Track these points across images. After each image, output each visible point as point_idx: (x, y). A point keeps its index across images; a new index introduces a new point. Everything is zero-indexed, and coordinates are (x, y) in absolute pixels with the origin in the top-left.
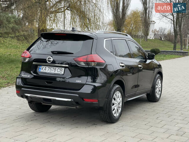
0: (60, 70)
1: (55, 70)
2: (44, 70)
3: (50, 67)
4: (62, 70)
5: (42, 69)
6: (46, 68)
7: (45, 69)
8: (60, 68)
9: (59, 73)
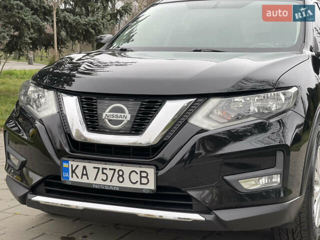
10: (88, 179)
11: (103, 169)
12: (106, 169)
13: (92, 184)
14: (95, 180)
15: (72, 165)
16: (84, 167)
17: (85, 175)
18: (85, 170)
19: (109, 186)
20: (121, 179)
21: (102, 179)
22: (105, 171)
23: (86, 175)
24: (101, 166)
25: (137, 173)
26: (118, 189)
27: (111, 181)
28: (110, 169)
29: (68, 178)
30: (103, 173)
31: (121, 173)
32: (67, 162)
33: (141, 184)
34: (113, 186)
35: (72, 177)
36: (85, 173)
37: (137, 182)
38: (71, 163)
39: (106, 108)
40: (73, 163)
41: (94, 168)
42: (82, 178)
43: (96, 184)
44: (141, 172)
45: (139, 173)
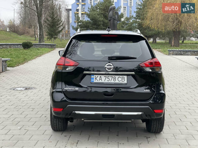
0: (122, 79)
1: (115, 79)
2: (98, 80)
3: (107, 76)
4: (124, 79)
5: (96, 79)
6: (101, 77)
7: (100, 79)
8: (121, 76)
9: (121, 82)
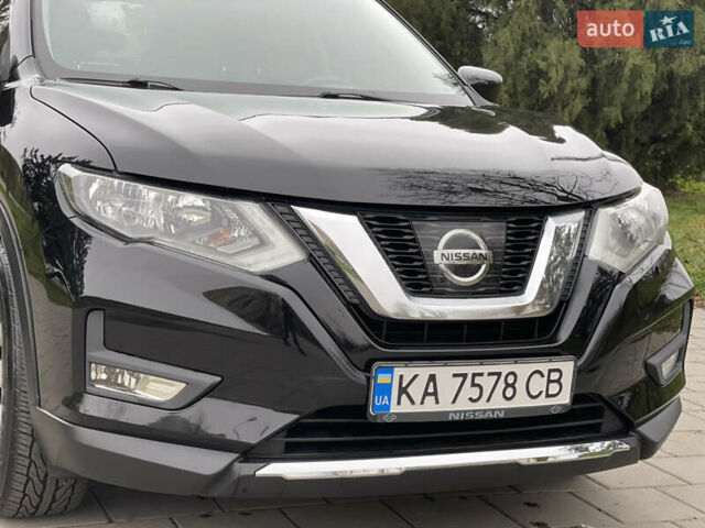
10: (437, 402)
11: (474, 375)
12: (481, 374)
13: (447, 413)
14: (454, 402)
15: (401, 377)
16: (432, 378)
17: (431, 394)
18: (431, 384)
19: (485, 411)
20: (509, 392)
21: (471, 399)
22: (478, 380)
23: (435, 394)
24: (470, 370)
25: (542, 376)
26: (502, 415)
27: (488, 400)
28: (490, 374)
29: (388, 407)
30: (473, 385)
31: (511, 380)
32: (390, 370)
33: (548, 396)
34: (493, 411)
35: (399, 403)
36: (431, 390)
37: (541, 392)
38: (398, 371)
39: (436, 238)
40: (403, 372)
41: (455, 375)
42: (422, 403)
43: (455, 412)
44: (550, 371)
45: (546, 374)
